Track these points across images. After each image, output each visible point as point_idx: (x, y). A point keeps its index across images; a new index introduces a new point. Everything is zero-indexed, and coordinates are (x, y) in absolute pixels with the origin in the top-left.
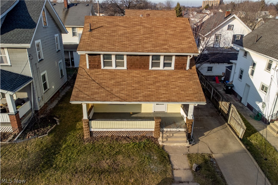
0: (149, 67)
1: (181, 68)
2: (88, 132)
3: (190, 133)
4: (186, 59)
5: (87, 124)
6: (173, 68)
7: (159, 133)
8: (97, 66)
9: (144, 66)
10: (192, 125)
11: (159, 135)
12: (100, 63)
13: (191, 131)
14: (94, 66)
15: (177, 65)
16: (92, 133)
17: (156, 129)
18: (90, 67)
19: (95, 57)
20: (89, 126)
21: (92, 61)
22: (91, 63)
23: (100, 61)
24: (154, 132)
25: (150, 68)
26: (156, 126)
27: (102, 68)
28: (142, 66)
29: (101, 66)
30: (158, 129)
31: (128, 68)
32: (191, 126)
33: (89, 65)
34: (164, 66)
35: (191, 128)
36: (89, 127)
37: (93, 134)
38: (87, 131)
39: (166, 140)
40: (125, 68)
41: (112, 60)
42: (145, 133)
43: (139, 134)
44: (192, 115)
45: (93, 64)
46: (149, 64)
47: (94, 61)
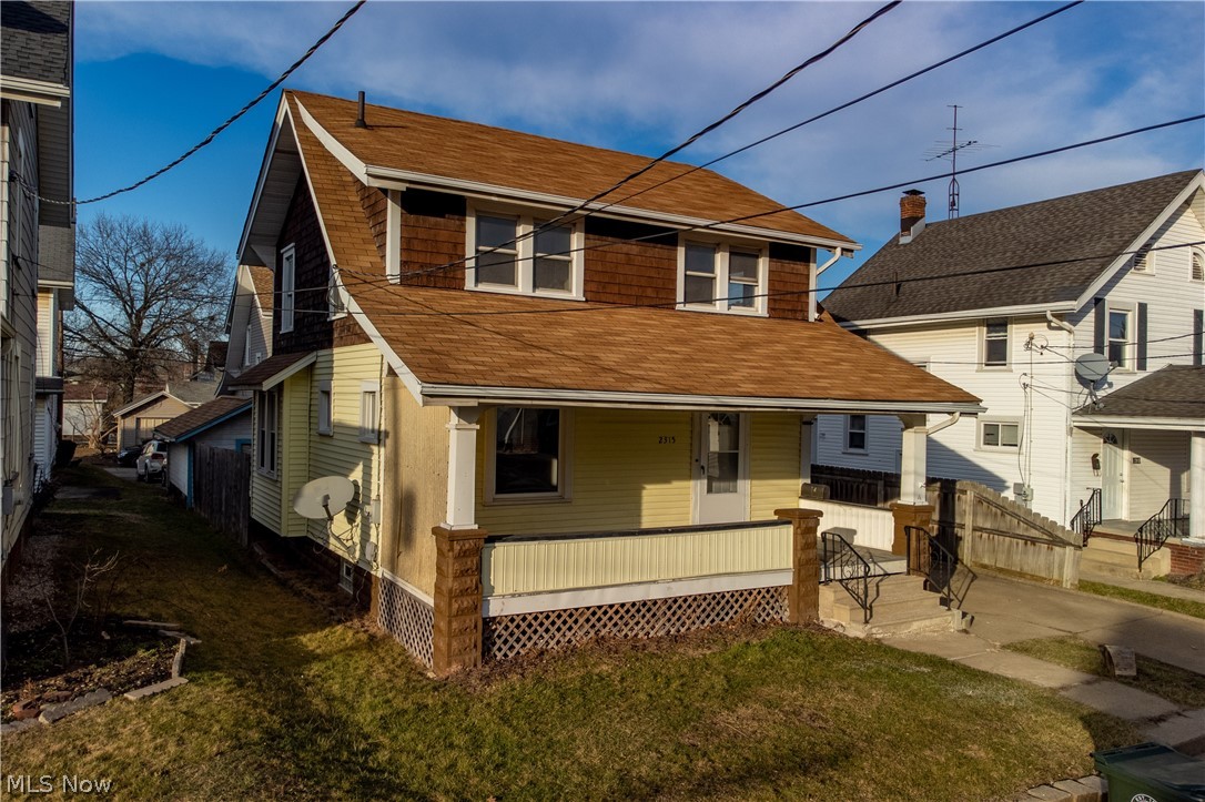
0: (674, 299)
1: (792, 311)
2: (476, 626)
4: (806, 272)
7: (813, 591)
9: (658, 293)
14: (427, 271)
15: (777, 296)
16: (491, 635)
19: (436, 224)
20: (478, 580)
21: (417, 245)
22: (414, 254)
23: (459, 247)
24: (795, 587)
25: (679, 304)
26: (803, 549)
27: (470, 284)
28: (650, 292)
29: (463, 273)
30: (812, 570)
31: (590, 296)
33: (403, 264)
36: (476, 589)
38: (470, 620)
40: (577, 292)
41: (514, 247)
45: (421, 258)
47: (433, 245)
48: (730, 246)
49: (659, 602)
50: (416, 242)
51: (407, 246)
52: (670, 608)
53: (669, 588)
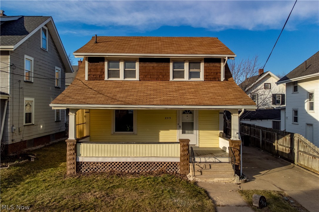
0: (169, 78)
1: (214, 78)
2: (74, 163)
3: (239, 166)
4: (219, 66)
5: (73, 147)
6: (202, 78)
7: (188, 165)
8: (99, 76)
9: (163, 76)
10: (240, 151)
11: (187, 169)
12: (104, 73)
13: (239, 162)
14: (95, 76)
15: (208, 74)
16: (80, 166)
17: (182, 158)
18: (89, 79)
19: (97, 64)
20: (76, 152)
21: (92, 70)
22: (92, 73)
23: (103, 70)
24: (180, 163)
25: (171, 79)
26: (182, 151)
27: (106, 78)
28: (161, 76)
29: (104, 76)
30: (186, 158)
31: (141, 79)
32: (238, 153)
33: (89, 75)
34: (190, 77)
35: (239, 155)
36: (75, 154)
37: (82, 168)
38: (72, 162)
39: (200, 173)
40: (137, 78)
41: (119, 68)
42: (165, 167)
43: (156, 168)
44: (237, 133)
45: (93, 73)
46: (169, 73)
47: (96, 70)
48: (189, 61)
49: (132, 163)
50: (92, 69)
51: (90, 71)
52: (135, 165)
53: (134, 159)
